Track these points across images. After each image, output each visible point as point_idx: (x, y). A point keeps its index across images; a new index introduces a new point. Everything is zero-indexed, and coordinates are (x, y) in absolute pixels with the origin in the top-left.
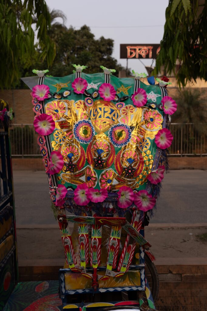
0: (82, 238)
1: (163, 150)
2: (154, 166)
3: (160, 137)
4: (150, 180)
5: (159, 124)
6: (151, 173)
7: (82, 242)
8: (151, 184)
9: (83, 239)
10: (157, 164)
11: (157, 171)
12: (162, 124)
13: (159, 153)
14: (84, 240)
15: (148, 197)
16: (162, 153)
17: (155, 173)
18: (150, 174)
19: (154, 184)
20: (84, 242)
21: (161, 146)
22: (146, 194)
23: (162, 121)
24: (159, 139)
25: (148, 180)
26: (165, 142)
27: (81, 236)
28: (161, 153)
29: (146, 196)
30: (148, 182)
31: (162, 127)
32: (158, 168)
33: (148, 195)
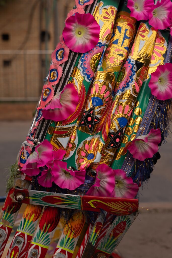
0: (21, 239)
1: (161, 102)
2: (141, 128)
3: (159, 79)
4: (132, 153)
5: (159, 55)
6: (136, 140)
7: (17, 245)
8: (133, 159)
9: (22, 242)
10: (147, 125)
11: (147, 138)
12: (164, 56)
13: (154, 106)
14: (22, 244)
15: (126, 182)
16: (158, 106)
17: (143, 140)
18: (134, 141)
19: (139, 160)
20: (20, 246)
21: (159, 95)
22: (122, 177)
23: (165, 50)
24: (156, 82)
25: (129, 152)
26: (165, 88)
27: (19, 236)
28: (156, 106)
29: (123, 179)
30: (129, 155)
31: (164, 61)
32: (148, 133)
33: (126, 178)
